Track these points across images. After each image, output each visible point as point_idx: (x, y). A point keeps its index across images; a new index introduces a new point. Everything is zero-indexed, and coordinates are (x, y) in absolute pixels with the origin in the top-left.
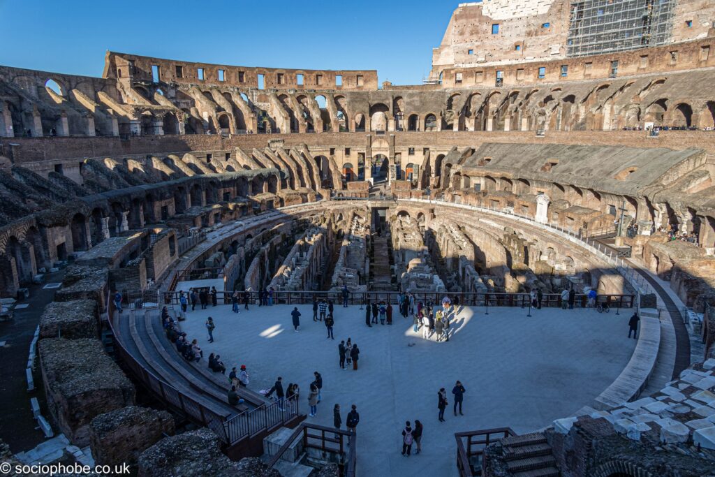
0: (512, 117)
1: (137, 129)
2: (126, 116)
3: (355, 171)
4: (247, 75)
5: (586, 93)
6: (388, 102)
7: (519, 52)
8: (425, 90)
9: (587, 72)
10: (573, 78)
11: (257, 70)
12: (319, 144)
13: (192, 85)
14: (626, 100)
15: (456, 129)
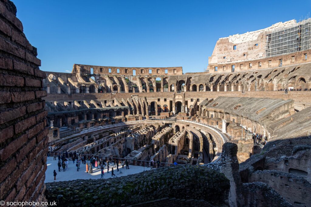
0: (235, 85)
1: (78, 91)
2: (75, 86)
3: (169, 108)
4: (128, 71)
5: (267, 74)
6: (185, 79)
7: (245, 57)
8: (202, 74)
9: (270, 65)
10: (264, 67)
11: (133, 68)
12: (153, 97)
13: (106, 75)
14: (281, 77)
15: (212, 90)
